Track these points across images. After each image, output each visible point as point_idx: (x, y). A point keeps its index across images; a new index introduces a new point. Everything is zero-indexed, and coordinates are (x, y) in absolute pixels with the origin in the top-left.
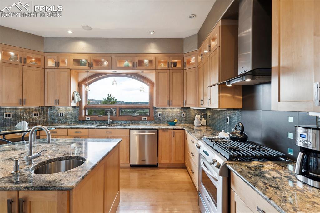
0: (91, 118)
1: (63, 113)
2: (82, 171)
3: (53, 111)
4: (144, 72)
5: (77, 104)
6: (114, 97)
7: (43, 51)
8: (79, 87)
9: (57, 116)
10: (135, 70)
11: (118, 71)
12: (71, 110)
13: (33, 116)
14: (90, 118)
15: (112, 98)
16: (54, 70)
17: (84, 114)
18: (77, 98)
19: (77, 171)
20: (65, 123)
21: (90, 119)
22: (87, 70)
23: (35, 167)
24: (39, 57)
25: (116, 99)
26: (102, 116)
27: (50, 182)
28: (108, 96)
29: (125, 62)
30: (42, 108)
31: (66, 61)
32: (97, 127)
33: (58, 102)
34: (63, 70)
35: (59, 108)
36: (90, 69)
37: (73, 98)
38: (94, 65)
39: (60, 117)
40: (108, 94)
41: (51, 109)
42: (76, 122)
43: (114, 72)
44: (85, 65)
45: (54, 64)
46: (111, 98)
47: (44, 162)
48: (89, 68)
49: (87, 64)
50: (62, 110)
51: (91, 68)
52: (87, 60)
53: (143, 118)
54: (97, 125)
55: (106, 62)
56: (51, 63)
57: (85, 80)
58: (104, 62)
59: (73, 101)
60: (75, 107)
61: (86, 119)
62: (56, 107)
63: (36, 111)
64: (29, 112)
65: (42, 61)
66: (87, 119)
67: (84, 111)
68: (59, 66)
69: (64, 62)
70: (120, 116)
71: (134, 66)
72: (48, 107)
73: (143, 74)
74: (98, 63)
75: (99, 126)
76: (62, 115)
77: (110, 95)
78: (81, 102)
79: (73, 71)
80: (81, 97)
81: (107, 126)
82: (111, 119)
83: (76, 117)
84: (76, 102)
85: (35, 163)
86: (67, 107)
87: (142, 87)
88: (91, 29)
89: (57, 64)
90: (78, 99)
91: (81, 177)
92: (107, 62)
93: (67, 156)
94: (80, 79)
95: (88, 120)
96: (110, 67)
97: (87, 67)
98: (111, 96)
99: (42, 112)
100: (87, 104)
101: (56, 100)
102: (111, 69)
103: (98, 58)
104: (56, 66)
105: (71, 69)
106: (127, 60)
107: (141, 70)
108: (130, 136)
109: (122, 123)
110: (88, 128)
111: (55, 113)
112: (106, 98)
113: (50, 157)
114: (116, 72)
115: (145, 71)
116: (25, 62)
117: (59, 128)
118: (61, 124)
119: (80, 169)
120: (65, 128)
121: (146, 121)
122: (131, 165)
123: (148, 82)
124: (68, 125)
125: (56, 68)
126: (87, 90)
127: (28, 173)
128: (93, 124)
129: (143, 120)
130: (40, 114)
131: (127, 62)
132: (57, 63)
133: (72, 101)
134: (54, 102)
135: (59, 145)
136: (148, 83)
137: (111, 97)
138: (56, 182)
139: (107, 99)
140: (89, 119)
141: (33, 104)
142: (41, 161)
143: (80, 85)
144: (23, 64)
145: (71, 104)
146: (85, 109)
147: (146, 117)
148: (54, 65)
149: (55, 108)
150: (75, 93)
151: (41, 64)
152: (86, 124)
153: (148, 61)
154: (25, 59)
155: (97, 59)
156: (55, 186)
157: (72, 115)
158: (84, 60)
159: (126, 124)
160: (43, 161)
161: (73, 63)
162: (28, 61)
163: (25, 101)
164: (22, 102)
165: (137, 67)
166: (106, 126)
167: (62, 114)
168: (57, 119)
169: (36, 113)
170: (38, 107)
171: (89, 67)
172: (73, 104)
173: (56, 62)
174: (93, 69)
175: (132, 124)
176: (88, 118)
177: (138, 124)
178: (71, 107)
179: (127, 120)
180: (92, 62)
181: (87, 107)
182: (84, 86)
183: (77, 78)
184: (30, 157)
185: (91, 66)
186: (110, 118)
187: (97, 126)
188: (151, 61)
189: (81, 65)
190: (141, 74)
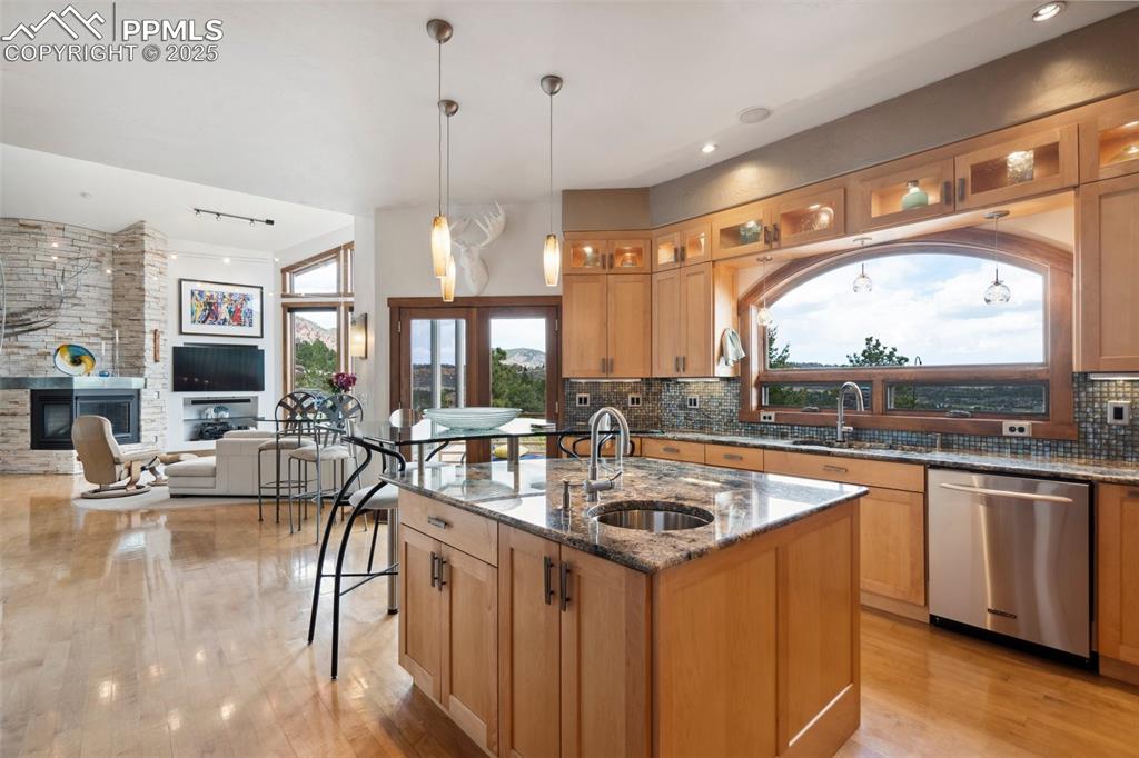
0: (776, 415)
1: (697, 396)
2: (694, 540)
3: (672, 392)
4: (1008, 213)
5: (735, 368)
6: (895, 350)
7: (648, 227)
8: (739, 314)
9: (682, 407)
10: (955, 212)
11: (878, 236)
12: (719, 390)
13: (630, 405)
14: (773, 414)
15: (887, 352)
16: (671, 274)
17: (754, 403)
18: (734, 351)
19: (680, 538)
20: (701, 428)
21: (773, 420)
22: (761, 256)
23: (600, 508)
24: (640, 244)
25: (902, 358)
26: (815, 411)
27: (614, 542)
28: (865, 347)
29: (907, 190)
30: (648, 381)
31: (702, 240)
32: (796, 446)
33: (681, 363)
34: (693, 269)
35: (688, 383)
36: (771, 249)
37: (722, 352)
38: (784, 233)
39: (691, 409)
40: (869, 340)
41: (668, 385)
42: (730, 426)
43: (859, 244)
44: (755, 238)
45: (673, 254)
46: (881, 353)
47: (620, 504)
48: (767, 246)
49: (762, 236)
50: (696, 388)
51: (775, 244)
52: (759, 222)
53: (1007, 424)
54: (796, 439)
55: (827, 212)
56: (665, 255)
57: (757, 290)
58: (816, 214)
59: (722, 360)
60: (728, 380)
61: (762, 420)
62: (679, 380)
63: (634, 390)
64: (620, 393)
65: (646, 254)
66: (765, 418)
67: (754, 393)
68: (683, 259)
69: (696, 244)
70: (886, 411)
71: (952, 199)
72: (663, 379)
73: (1004, 225)
74: (799, 221)
75: (805, 443)
76: (695, 404)
77: (874, 343)
78: (744, 363)
79: (721, 266)
80: (745, 347)
81: (831, 447)
82: (847, 421)
83: (731, 411)
84: (731, 363)
85: (602, 500)
86: (708, 380)
87: (997, 283)
88: (767, 113)
89: (680, 255)
90: (737, 353)
91: (684, 554)
92: (830, 210)
93: (672, 501)
94: (743, 289)
95: (767, 421)
96: (842, 227)
97: (760, 245)
98: (878, 344)
99: (647, 394)
100: (765, 370)
101: (677, 359)
102: (846, 232)
103: (795, 207)
104: (676, 261)
105: (714, 262)
106: (915, 183)
107: (985, 207)
108: (925, 494)
109: (895, 440)
110: (764, 447)
111: (678, 397)
112: (859, 354)
113: (636, 497)
114: (867, 242)
115: (1014, 208)
116: (611, 266)
117: (683, 440)
118: (692, 429)
119: (689, 536)
120: (698, 441)
121: (1023, 438)
122: (933, 617)
123: (1035, 254)
124: (712, 434)
125: (678, 265)
126: (762, 321)
127: (583, 514)
128: (783, 436)
129: (1006, 432)
130: (646, 400)
131: (914, 190)
132: (679, 250)
133: (719, 360)
134: (673, 365)
135: (666, 475)
136: (1037, 261)
137: (881, 348)
138: (626, 546)
139: (862, 358)
140: (770, 418)
141: (629, 373)
142: (614, 501)
143: (742, 310)
144: (607, 270)
145: (717, 368)
146: (760, 384)
147: (1025, 424)
148: (672, 260)
149: (678, 383)
150: (729, 333)
151: (643, 264)
152: (762, 434)
153: (1030, 155)
154: (611, 256)
155: (793, 209)
156: (620, 553)
157: (720, 404)
158: (751, 224)
159: (914, 446)
160: (619, 500)
161: (721, 243)
162: (618, 263)
163: (612, 363)
164: (607, 366)
165: (962, 198)
166: (830, 445)
167: (695, 400)
168: (682, 414)
169: (635, 396)
170: (639, 380)
171: (767, 242)
172: (723, 370)
173: (676, 250)
174: (779, 248)
175: (946, 447)
176: (767, 414)
177: (979, 451)
178: (718, 380)
179: (919, 429)
180: (775, 225)
181: (764, 379)
182: (753, 309)
183: (732, 287)
184: (593, 483)
185: (772, 237)
186: (845, 418)
187: (795, 443)
188: (1048, 155)
189: (745, 240)
190: (991, 226)
